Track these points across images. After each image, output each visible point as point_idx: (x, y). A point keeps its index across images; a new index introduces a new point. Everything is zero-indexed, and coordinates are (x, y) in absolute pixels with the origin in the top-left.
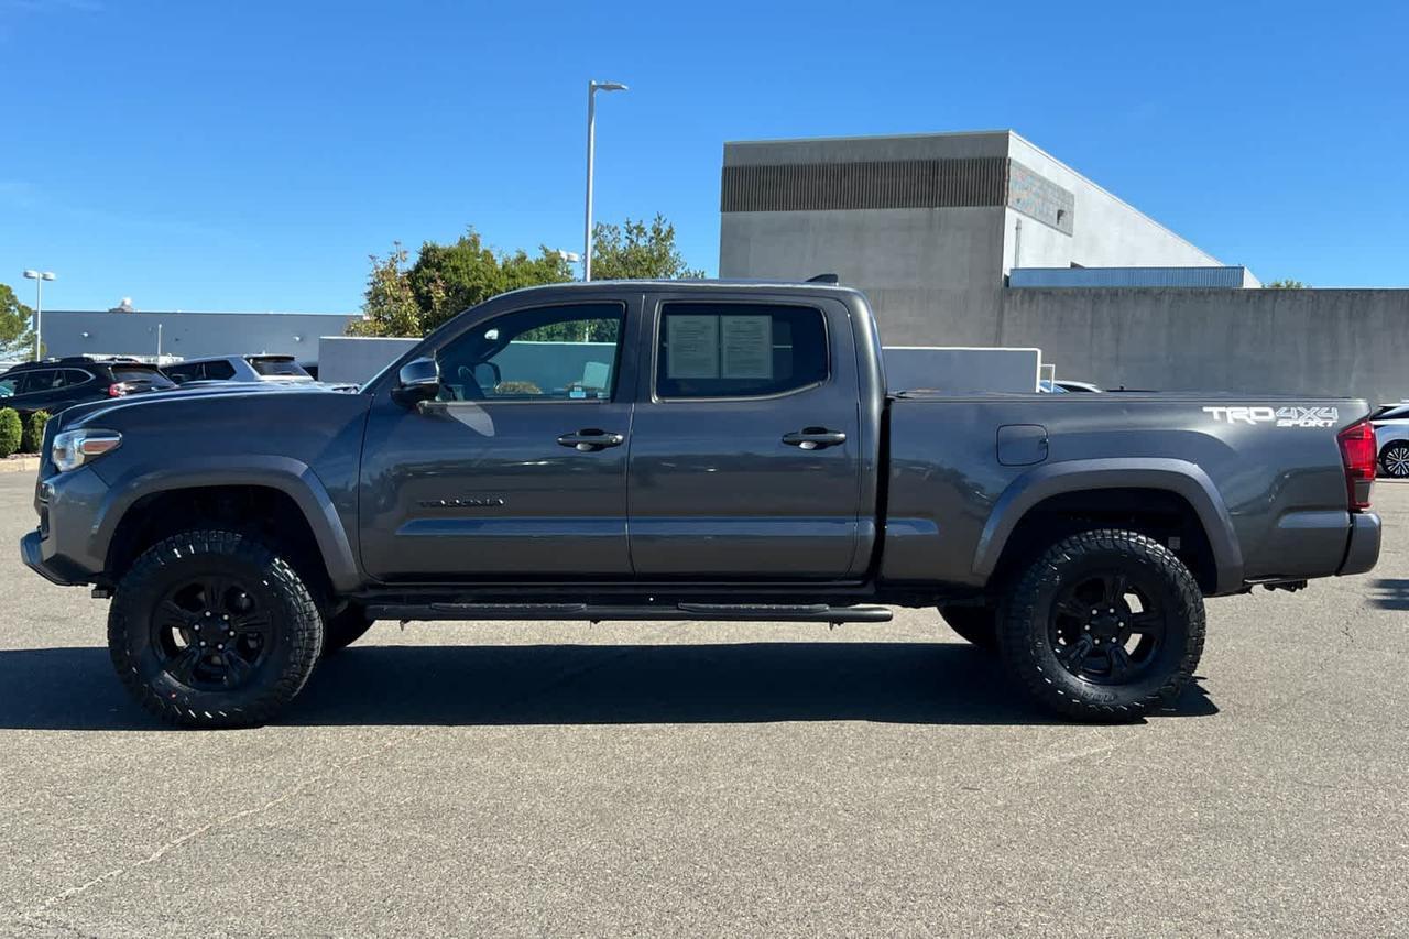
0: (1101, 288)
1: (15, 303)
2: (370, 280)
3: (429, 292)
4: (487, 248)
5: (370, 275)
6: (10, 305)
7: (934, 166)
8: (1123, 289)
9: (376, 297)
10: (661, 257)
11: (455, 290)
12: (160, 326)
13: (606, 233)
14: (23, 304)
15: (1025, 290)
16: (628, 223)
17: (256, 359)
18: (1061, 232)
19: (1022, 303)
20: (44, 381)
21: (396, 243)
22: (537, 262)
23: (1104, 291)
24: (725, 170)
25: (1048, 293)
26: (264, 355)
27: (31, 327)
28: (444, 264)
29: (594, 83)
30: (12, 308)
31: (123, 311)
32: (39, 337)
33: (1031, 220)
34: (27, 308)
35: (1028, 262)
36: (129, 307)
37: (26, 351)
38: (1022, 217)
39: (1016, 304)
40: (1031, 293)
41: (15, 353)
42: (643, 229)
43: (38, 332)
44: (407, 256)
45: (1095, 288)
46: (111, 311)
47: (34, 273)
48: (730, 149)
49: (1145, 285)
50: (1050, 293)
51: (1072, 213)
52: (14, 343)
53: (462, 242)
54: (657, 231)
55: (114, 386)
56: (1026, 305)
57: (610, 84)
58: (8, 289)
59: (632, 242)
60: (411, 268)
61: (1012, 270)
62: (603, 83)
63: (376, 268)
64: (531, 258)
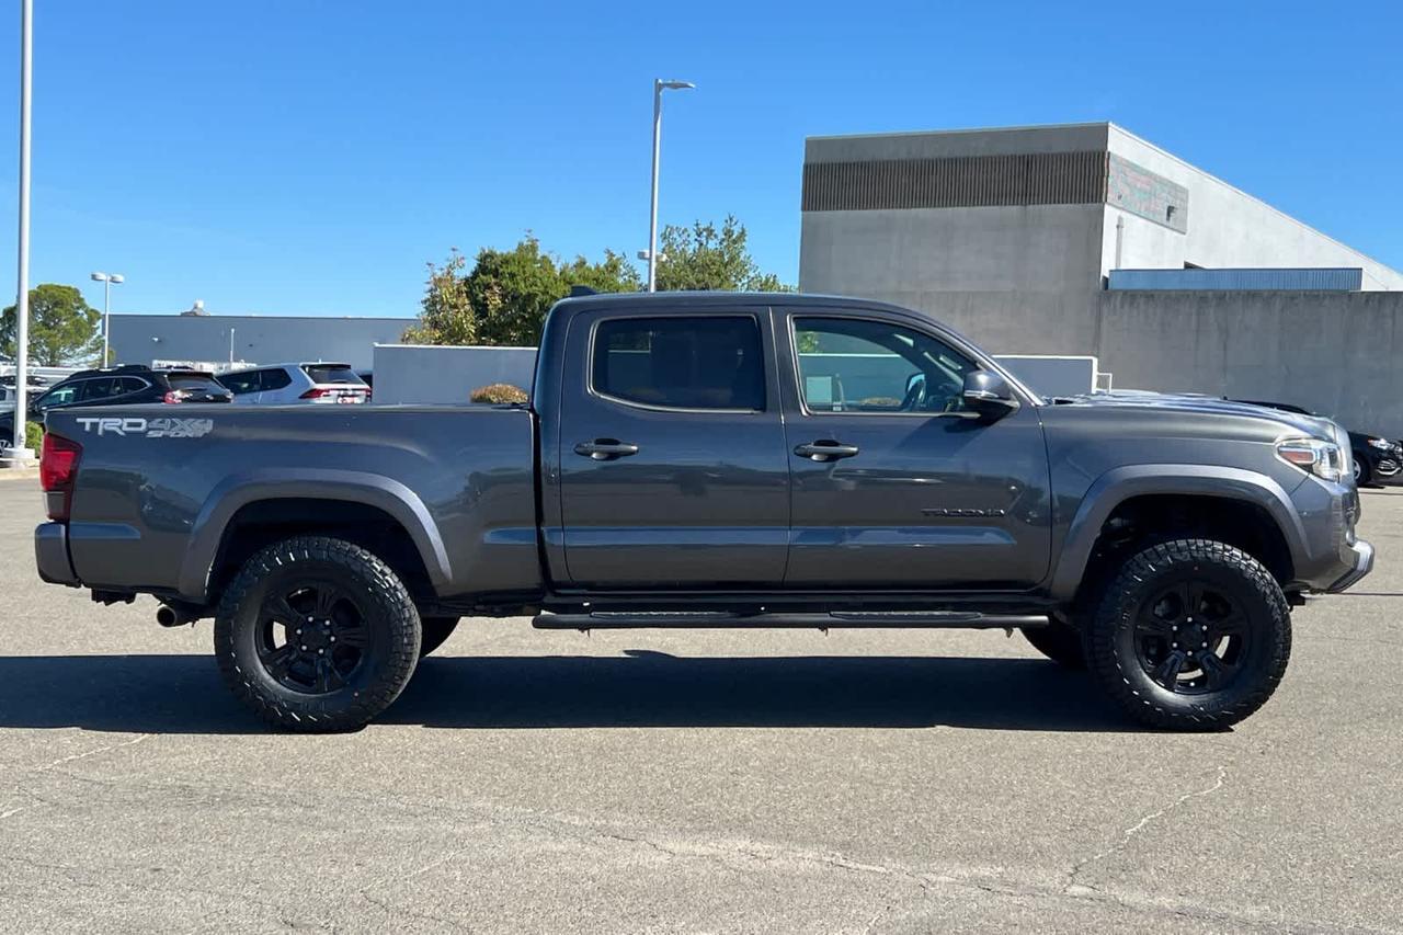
0: (1206, 291)
1: (83, 306)
2: (428, 287)
3: (485, 299)
4: (546, 254)
5: (428, 283)
6: (78, 308)
7: (1027, 161)
8: (1230, 291)
9: (432, 304)
10: (732, 260)
11: (511, 297)
12: (233, 330)
13: (675, 235)
14: (91, 307)
15: (1125, 292)
16: (697, 225)
17: (311, 367)
18: (1172, 229)
19: (1122, 307)
20: (102, 389)
21: (454, 250)
22: (597, 267)
23: (1210, 294)
24: (806, 167)
25: (1149, 296)
26: (320, 363)
27: (99, 332)
28: (501, 270)
29: (660, 81)
30: (81, 311)
31: (196, 315)
32: (107, 342)
33: (1136, 217)
34: (96, 312)
35: (1132, 261)
36: (201, 310)
37: (95, 356)
38: (1124, 215)
39: (1115, 306)
40: (1131, 296)
41: (82, 360)
42: (712, 231)
43: (106, 338)
44: (464, 262)
45: (1200, 291)
46: (183, 315)
47: (102, 276)
48: (812, 145)
49: (1253, 287)
50: (1152, 296)
51: (1186, 209)
52: (82, 348)
53: (521, 247)
54: (728, 233)
55: (170, 394)
56: (1126, 307)
57: (676, 82)
58: (76, 291)
59: (701, 244)
60: (469, 274)
61: (1111, 271)
62: (670, 82)
63: (433, 275)
64: (591, 264)
